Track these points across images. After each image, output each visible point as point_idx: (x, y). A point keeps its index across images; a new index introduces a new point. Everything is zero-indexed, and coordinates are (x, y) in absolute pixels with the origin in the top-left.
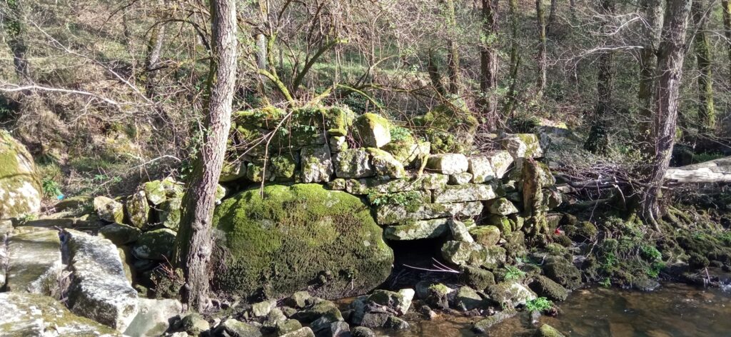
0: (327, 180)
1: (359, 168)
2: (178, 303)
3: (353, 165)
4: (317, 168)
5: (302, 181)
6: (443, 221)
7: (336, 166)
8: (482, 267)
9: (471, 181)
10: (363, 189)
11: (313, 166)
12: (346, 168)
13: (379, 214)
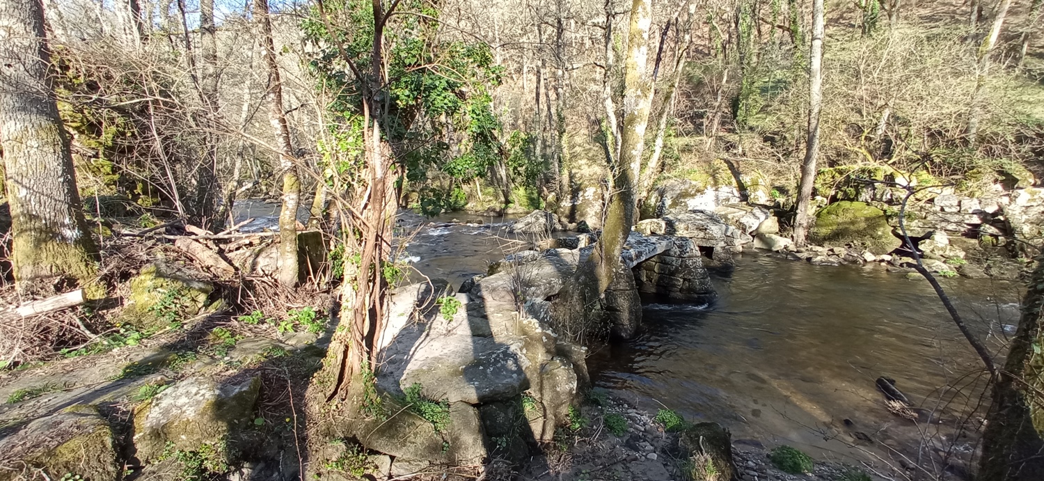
0: (869, 201)
1: (884, 197)
2: (789, 240)
3: (882, 195)
4: (866, 194)
5: (857, 200)
6: (932, 230)
7: (875, 195)
8: (942, 256)
9: (959, 211)
10: (886, 206)
11: (863, 194)
12: (878, 196)
13: (890, 220)
